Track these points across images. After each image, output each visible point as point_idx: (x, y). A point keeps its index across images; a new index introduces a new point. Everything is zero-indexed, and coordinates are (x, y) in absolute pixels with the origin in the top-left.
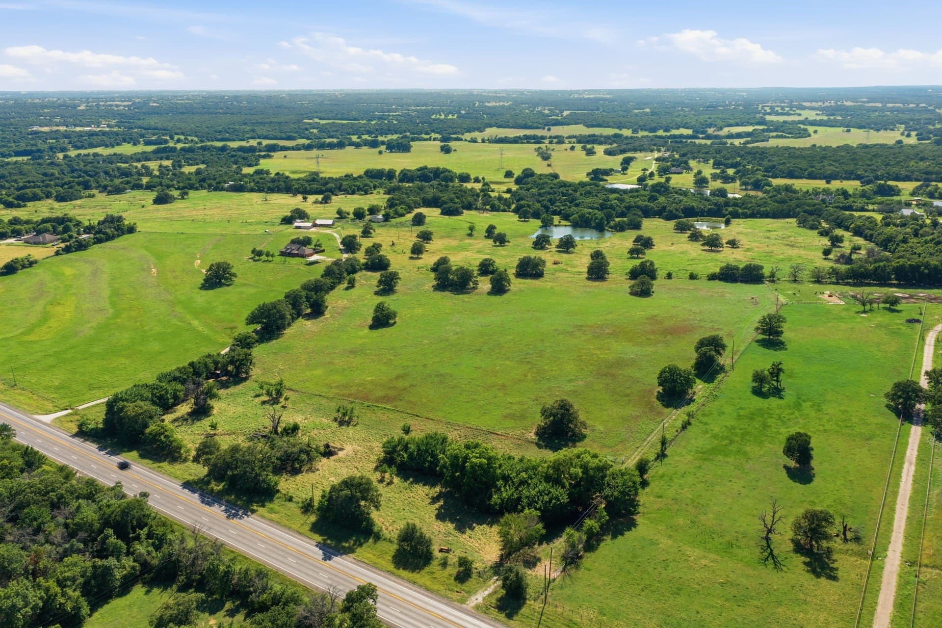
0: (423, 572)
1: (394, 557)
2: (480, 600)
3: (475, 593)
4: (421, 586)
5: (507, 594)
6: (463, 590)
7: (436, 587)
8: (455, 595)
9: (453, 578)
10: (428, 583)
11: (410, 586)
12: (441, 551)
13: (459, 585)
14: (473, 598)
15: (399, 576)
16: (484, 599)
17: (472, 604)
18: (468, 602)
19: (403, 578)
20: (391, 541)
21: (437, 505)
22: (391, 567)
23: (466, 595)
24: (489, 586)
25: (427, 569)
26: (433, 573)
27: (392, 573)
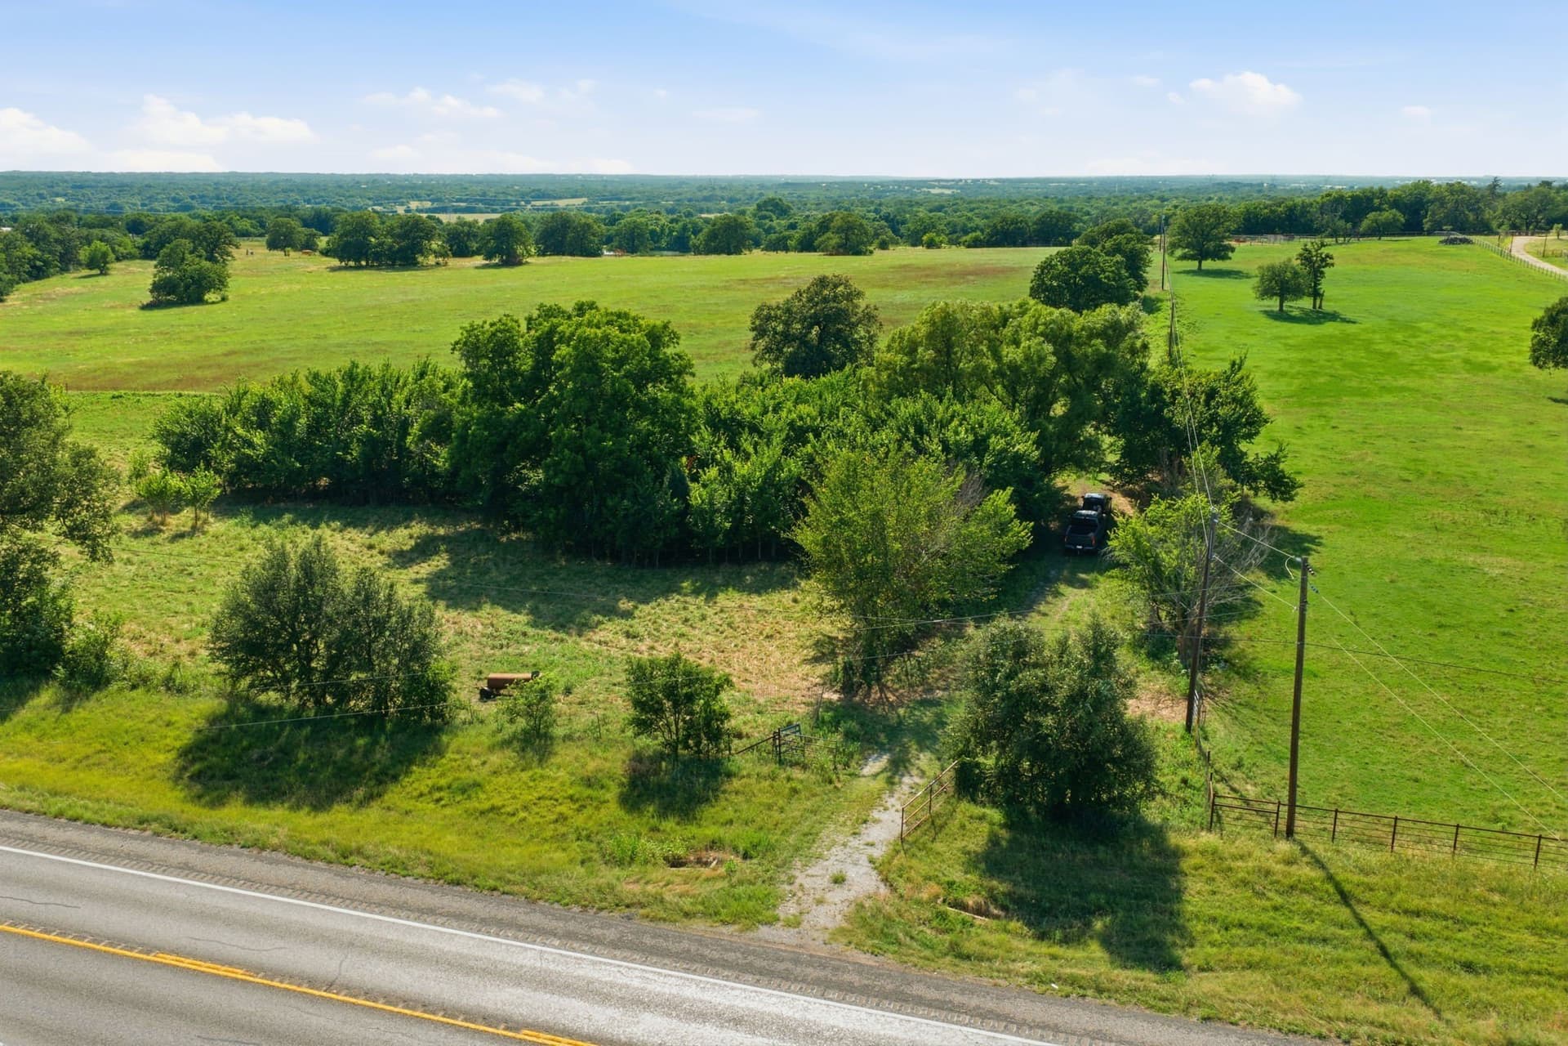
0: (395, 795)
1: (193, 752)
2: (864, 882)
3: (807, 845)
4: (395, 868)
5: (1016, 821)
6: (714, 845)
7: (511, 855)
8: (674, 885)
9: (612, 794)
10: (449, 844)
11: (318, 876)
12: (493, 690)
13: (669, 824)
14: (812, 877)
15: (229, 837)
16: (885, 872)
17: (830, 914)
18: (788, 909)
19: (258, 846)
20: (171, 685)
21: (424, 569)
22: (171, 801)
23: (745, 868)
24: (873, 801)
25: (421, 777)
26: (467, 789)
27: (175, 829)
